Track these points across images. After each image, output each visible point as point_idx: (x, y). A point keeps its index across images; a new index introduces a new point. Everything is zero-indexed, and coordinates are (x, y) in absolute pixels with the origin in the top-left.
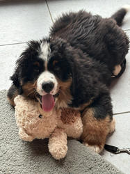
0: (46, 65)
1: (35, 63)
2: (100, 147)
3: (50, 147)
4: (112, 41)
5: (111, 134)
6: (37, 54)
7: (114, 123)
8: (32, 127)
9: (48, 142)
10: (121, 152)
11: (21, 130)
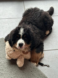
0: (21, 36)
1: (17, 36)
2: (37, 64)
3: (17, 62)
4: (46, 21)
5: (42, 58)
6: (18, 32)
7: (43, 54)
8: (11, 54)
9: (17, 60)
10: (45, 66)
11: (7, 55)
